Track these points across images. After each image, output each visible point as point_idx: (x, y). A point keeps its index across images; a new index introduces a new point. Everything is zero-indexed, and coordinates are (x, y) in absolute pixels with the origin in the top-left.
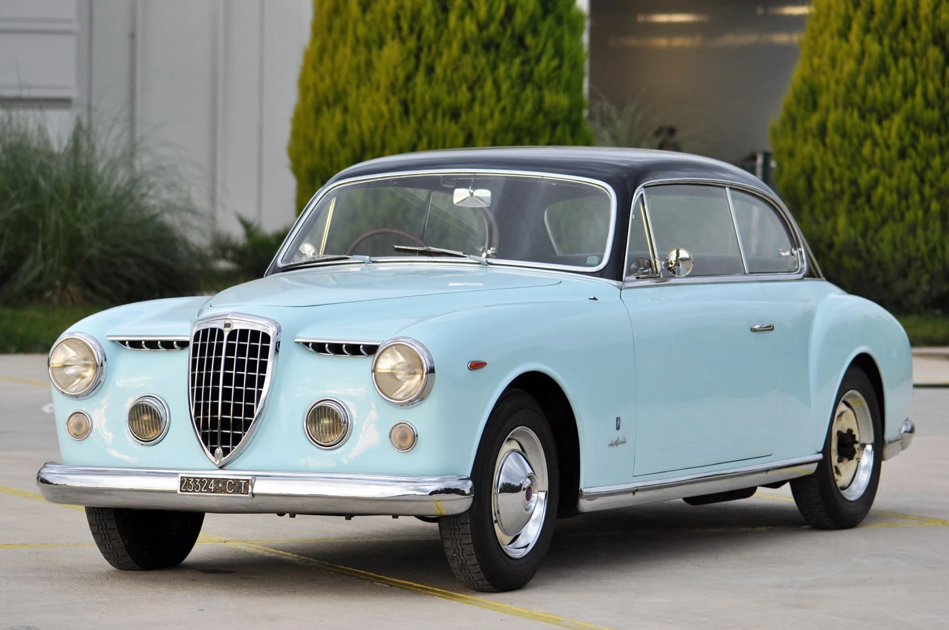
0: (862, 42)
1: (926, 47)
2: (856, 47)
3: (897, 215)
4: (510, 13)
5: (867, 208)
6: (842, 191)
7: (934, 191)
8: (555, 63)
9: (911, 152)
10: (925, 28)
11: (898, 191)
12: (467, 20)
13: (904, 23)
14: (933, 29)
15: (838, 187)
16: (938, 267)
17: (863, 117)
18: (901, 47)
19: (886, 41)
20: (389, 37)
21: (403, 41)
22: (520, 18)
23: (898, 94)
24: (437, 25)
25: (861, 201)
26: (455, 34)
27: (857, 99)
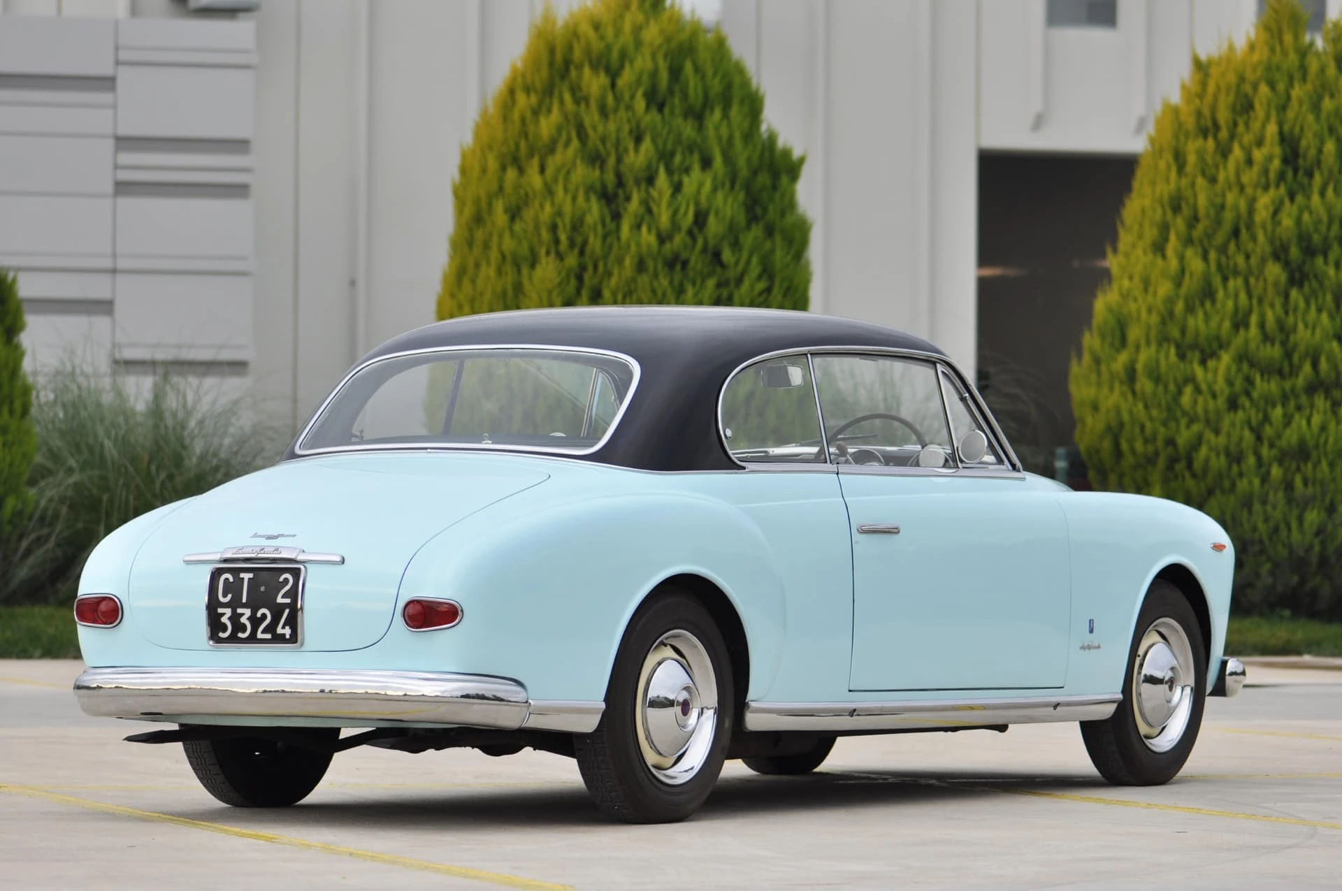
0: (1181, 258)
1: (1263, 261)
2: (1174, 263)
3: (1227, 484)
4: (700, 220)
5: (1187, 474)
6: (1157, 454)
7: (1274, 452)
8: (761, 286)
9: (1244, 400)
10: (1261, 237)
11: (1228, 454)
12: (644, 229)
13: (1236, 233)
14: (1271, 241)
15: (1150, 448)
16: (1283, 552)
17: (1182, 356)
18: (1231, 263)
19: (1213, 255)
20: (543, 251)
21: (560, 257)
22: (714, 226)
23: (1227, 324)
24: (605, 237)
25: (1180, 467)
26: (629, 247)
27: (1175, 333)
